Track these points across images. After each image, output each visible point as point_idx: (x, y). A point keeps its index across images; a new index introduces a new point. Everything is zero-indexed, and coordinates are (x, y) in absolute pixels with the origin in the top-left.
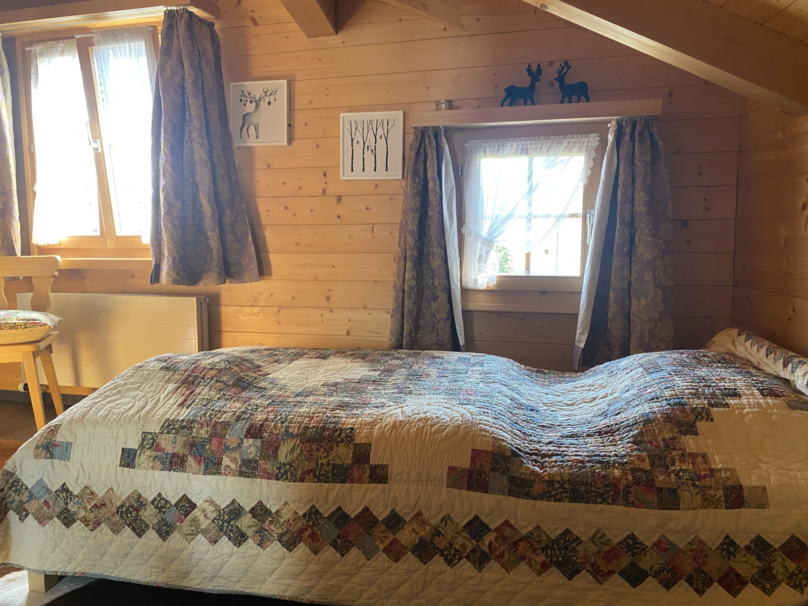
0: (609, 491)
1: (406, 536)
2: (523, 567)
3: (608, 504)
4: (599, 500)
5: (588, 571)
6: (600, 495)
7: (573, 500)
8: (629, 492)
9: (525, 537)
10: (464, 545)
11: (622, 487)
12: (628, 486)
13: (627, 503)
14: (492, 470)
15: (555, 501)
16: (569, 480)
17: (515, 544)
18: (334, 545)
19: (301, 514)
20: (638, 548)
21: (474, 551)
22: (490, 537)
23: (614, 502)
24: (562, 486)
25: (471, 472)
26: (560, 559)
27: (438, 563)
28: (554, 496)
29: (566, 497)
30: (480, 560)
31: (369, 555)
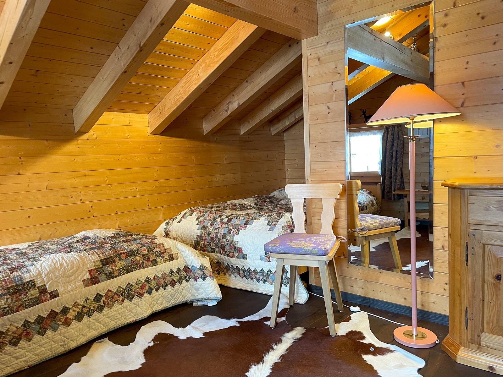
0: (137, 266)
1: (71, 315)
2: (116, 304)
3: (138, 270)
4: (135, 269)
5: (137, 296)
6: (135, 268)
7: (128, 272)
8: (143, 264)
9: (115, 293)
10: (94, 307)
11: (141, 263)
12: (143, 262)
14: (98, 274)
16: (124, 267)
17: (112, 297)
20: (150, 281)
21: (98, 307)
22: (103, 299)
23: (140, 268)
24: (123, 269)
25: (91, 278)
26: (127, 295)
27: (85, 319)
28: (122, 274)
29: (125, 272)
30: (100, 309)
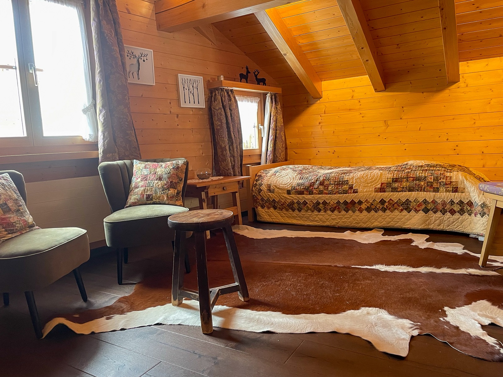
0: (419, 189)
1: (363, 206)
2: (396, 211)
3: (419, 191)
5: (414, 210)
6: (416, 190)
7: (409, 191)
8: (425, 189)
9: (396, 203)
10: (379, 207)
11: (423, 187)
12: (425, 187)
13: (424, 191)
14: (387, 187)
15: (404, 192)
16: (408, 187)
17: (394, 205)
18: (345, 210)
19: (335, 202)
20: (427, 203)
21: (382, 208)
22: (386, 204)
23: (421, 191)
24: (406, 188)
25: (381, 188)
26: (406, 207)
27: (373, 212)
29: (407, 191)
30: (384, 210)
31: (354, 212)
